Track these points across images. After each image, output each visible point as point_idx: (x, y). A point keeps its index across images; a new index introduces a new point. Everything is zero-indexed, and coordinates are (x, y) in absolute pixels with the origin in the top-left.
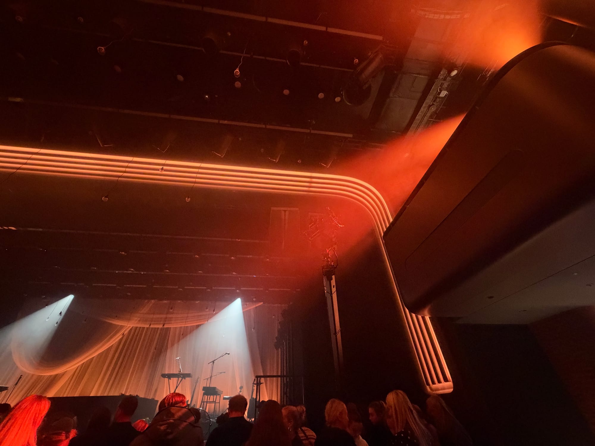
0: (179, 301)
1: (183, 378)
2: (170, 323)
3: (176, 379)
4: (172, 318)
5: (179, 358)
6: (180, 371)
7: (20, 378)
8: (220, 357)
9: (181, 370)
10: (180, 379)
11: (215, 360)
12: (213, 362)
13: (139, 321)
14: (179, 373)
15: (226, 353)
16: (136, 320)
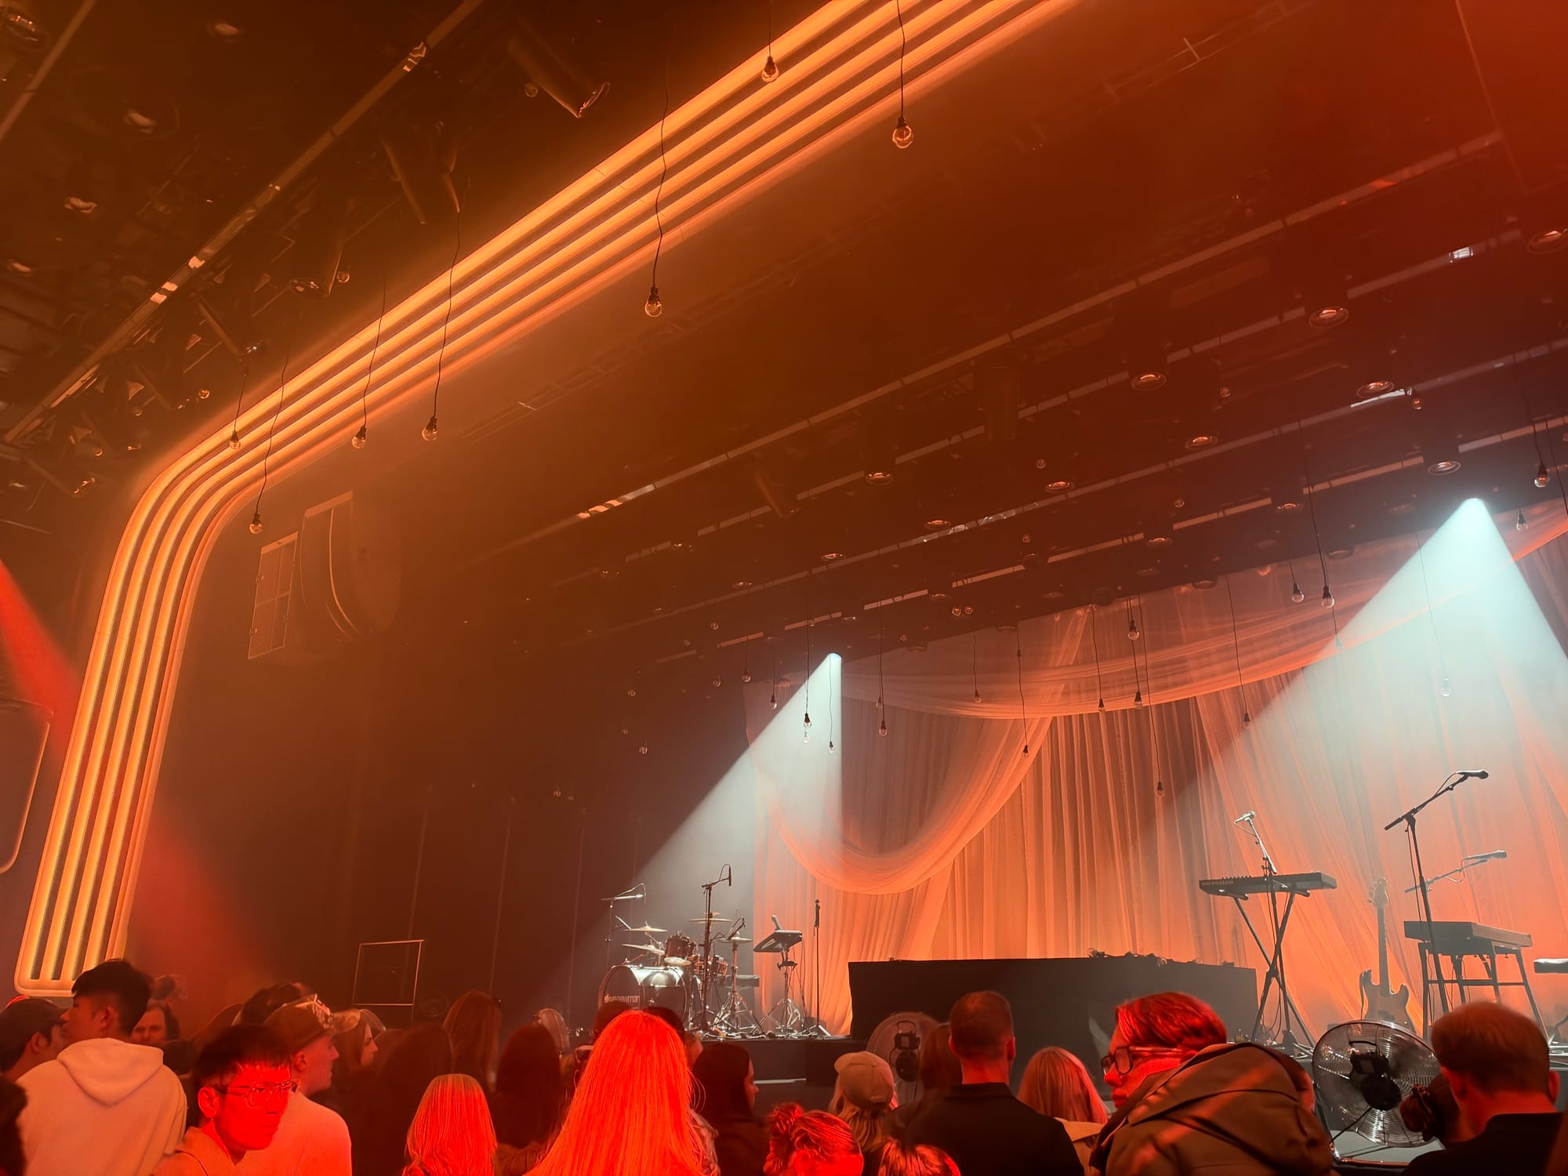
0: (1184, 589)
1: (1292, 891)
2: (1185, 682)
3: (1263, 898)
4: (1183, 660)
5: (1252, 816)
6: (1270, 869)
7: (818, 908)
8: (1436, 796)
9: (1270, 863)
10: (1282, 898)
11: (1415, 811)
12: (1410, 818)
13: (1066, 693)
14: (1265, 876)
15: (1466, 776)
16: (1055, 693)
